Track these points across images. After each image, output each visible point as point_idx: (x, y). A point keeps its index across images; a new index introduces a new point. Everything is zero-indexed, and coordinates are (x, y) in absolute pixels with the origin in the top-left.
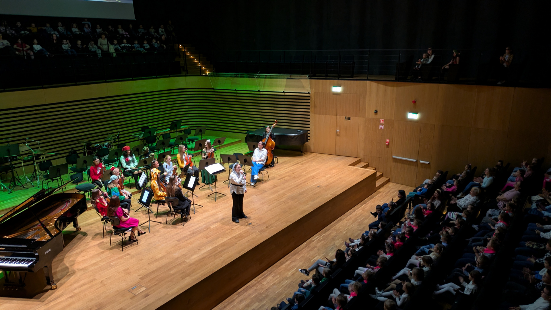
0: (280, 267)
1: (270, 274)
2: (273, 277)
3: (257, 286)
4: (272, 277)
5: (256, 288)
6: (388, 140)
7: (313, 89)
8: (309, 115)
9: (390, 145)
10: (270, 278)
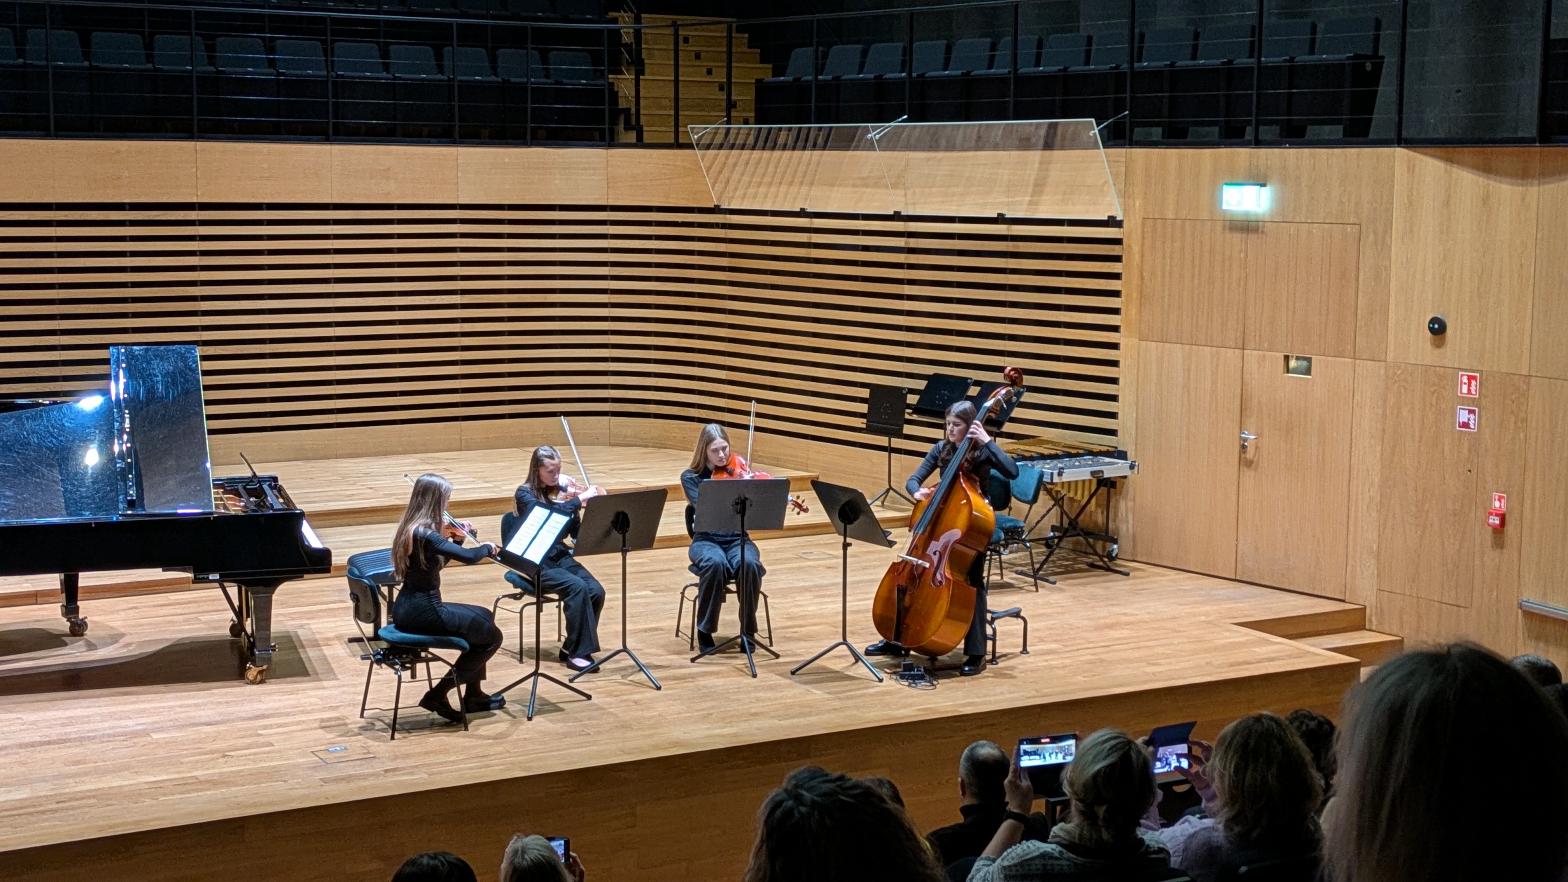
6: (1499, 500)
7: (1137, 204)
8: (1115, 346)
9: (1510, 527)
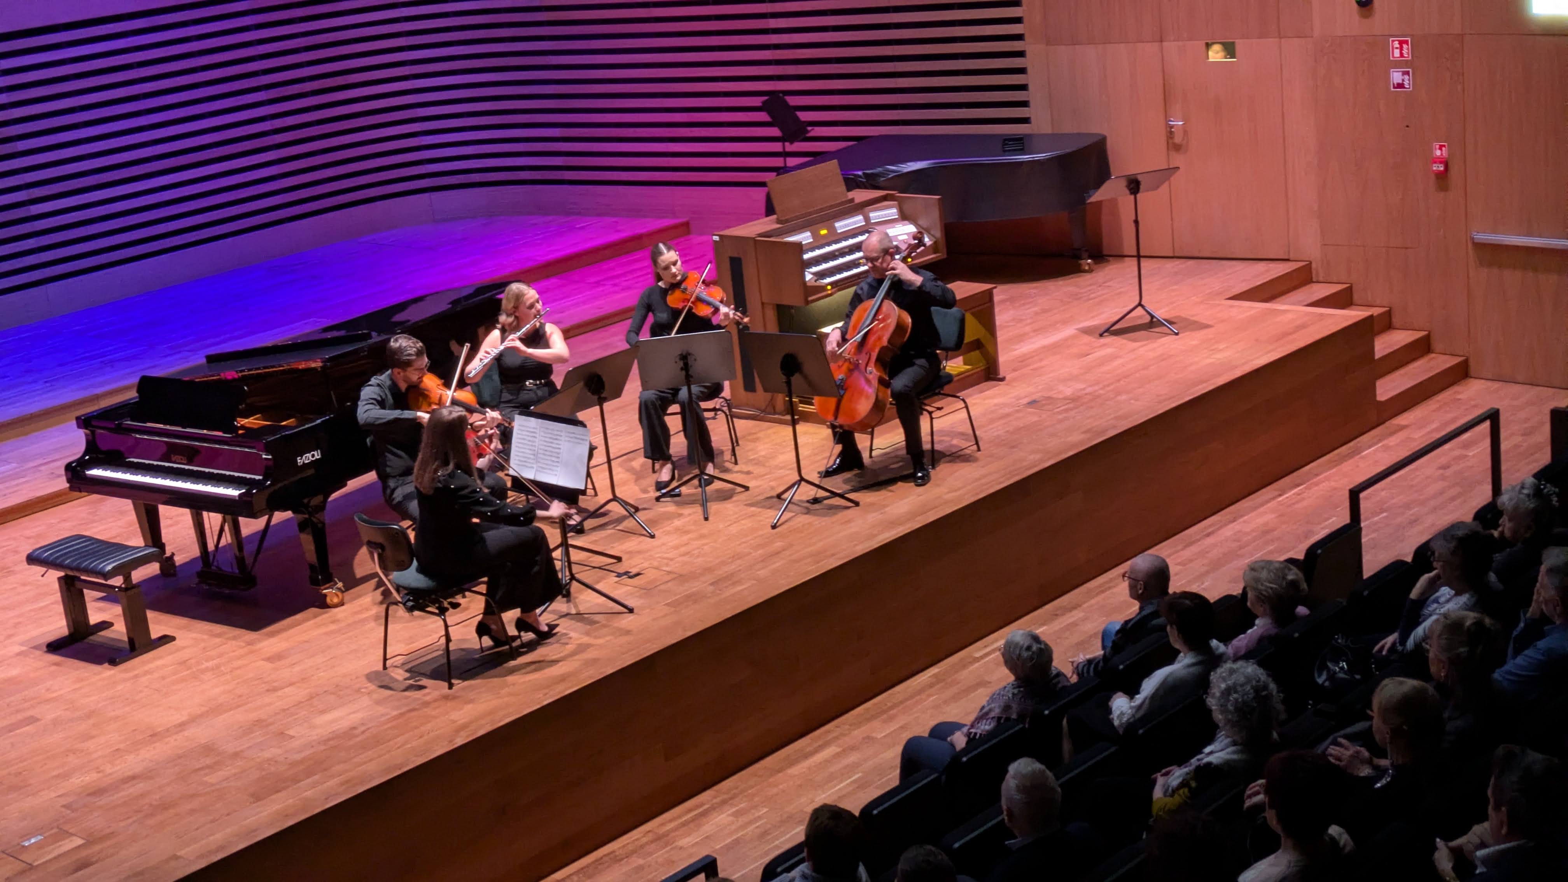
0: (780, 775)
1: (724, 802)
2: (737, 814)
3: (650, 854)
4: (733, 815)
5: (641, 862)
6: (1440, 149)
8: (1021, 54)
9: (1455, 172)
10: (722, 818)
